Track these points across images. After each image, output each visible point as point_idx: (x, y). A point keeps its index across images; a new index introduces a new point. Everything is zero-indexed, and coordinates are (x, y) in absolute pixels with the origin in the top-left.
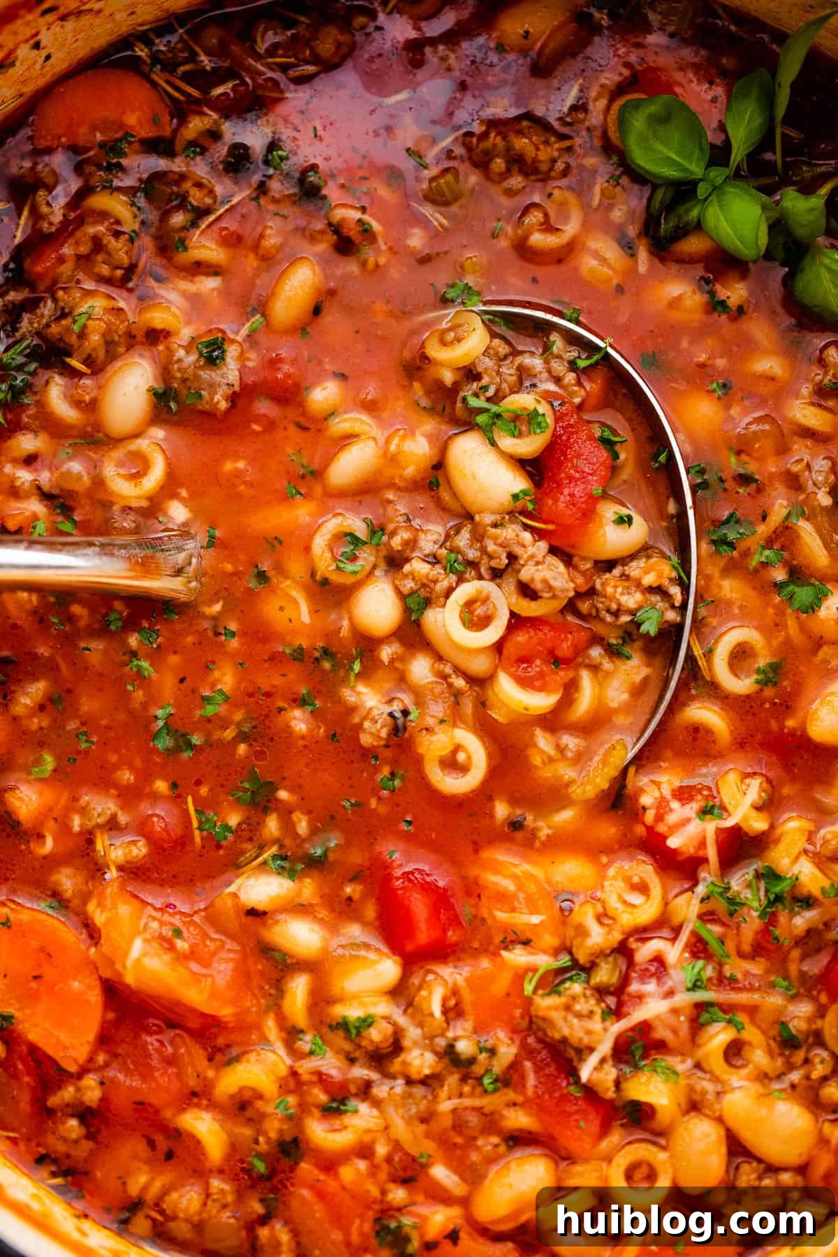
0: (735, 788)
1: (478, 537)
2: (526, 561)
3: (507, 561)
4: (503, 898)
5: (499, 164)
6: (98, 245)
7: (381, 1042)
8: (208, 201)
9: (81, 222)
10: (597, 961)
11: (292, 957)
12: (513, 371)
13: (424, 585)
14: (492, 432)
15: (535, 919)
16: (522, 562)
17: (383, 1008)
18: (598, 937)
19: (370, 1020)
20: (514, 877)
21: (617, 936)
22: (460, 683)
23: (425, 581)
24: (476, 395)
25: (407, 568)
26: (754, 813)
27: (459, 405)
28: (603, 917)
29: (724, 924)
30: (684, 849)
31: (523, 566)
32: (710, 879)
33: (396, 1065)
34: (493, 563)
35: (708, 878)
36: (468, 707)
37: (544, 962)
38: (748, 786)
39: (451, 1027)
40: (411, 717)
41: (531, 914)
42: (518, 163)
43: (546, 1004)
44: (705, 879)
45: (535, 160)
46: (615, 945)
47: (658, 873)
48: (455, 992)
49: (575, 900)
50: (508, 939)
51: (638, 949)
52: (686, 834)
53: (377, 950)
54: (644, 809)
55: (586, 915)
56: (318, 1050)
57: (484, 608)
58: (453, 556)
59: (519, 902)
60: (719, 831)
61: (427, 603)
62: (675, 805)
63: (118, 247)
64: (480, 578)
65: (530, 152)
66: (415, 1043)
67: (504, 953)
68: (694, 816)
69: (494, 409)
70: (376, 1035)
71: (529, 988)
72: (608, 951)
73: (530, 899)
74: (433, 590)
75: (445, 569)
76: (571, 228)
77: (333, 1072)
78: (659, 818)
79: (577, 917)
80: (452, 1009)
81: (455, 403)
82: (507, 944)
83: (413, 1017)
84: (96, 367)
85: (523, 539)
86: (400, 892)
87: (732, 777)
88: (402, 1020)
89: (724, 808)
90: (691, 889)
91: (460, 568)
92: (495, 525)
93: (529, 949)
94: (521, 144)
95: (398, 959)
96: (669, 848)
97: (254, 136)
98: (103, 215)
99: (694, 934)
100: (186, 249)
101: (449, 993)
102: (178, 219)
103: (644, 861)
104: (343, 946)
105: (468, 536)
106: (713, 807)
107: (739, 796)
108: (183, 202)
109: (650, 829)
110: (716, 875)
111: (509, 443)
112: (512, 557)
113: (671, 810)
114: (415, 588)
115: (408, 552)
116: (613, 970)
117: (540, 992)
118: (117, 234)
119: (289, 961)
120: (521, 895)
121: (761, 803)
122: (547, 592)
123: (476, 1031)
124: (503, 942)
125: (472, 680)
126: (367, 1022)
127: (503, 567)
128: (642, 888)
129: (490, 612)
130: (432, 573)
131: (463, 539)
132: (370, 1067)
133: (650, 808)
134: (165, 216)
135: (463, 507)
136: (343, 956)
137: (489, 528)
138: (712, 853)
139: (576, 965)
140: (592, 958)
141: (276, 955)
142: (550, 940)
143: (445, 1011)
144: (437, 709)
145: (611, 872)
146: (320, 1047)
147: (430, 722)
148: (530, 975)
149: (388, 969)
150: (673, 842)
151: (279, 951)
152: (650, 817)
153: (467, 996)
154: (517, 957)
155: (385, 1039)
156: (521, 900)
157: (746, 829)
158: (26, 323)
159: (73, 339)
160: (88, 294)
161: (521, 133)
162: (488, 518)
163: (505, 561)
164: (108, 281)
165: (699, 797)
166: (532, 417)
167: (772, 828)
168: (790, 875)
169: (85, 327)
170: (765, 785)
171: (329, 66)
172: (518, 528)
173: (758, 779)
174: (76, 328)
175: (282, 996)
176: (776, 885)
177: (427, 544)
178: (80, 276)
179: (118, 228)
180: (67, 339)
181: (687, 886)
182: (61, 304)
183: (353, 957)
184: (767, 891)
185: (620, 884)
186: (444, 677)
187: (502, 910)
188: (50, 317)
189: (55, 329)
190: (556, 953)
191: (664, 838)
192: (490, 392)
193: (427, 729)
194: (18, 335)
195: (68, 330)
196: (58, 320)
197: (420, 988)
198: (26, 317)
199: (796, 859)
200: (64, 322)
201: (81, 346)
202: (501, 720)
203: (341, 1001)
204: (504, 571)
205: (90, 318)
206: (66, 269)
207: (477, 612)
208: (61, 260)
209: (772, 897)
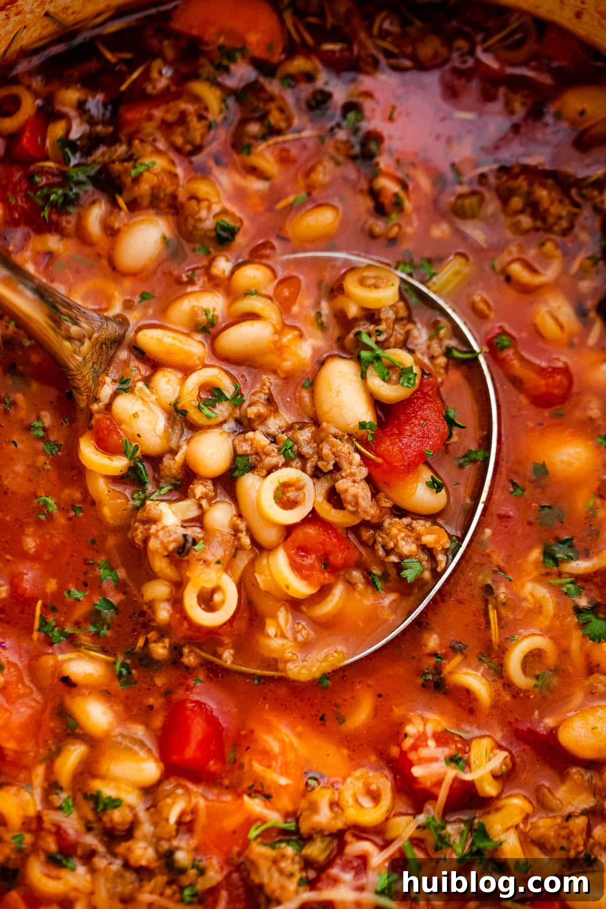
0: (484, 753)
1: (318, 439)
2: (347, 476)
3: (331, 468)
4: (266, 755)
5: (517, 202)
6: (182, 118)
7: (118, 824)
8: (283, 125)
9: (178, 96)
10: (315, 836)
11: (82, 728)
12: (402, 332)
13: (257, 453)
14: (367, 368)
15: (283, 781)
16: (343, 474)
17: (131, 798)
18: (324, 817)
19: (117, 803)
20: (282, 742)
21: (339, 824)
22: (246, 541)
23: (260, 450)
24: (370, 335)
25: (250, 434)
26: (490, 778)
27: (351, 336)
28: (334, 805)
29: (427, 854)
30: (423, 781)
31: (343, 478)
32: (432, 813)
33: (122, 848)
34: (320, 464)
35: (431, 812)
36: (243, 561)
37: (275, 818)
38: (495, 755)
39: (178, 838)
40: (196, 547)
41: (282, 774)
42: (533, 207)
43: (259, 850)
44: (428, 812)
45: (547, 211)
46: (335, 831)
47: (393, 791)
48: (194, 811)
49: (321, 780)
50: (254, 788)
51: (351, 843)
52: (430, 769)
53: (149, 751)
54: (406, 735)
55: (323, 798)
56: (66, 808)
57: (296, 494)
58: (290, 444)
59: (276, 763)
60: (456, 779)
61: (252, 468)
62: (431, 743)
63: (197, 128)
64: (304, 470)
65: (545, 203)
66: (145, 838)
67: (246, 798)
68: (442, 758)
69: (379, 352)
70: (118, 816)
71: (253, 833)
72: (326, 833)
73: (286, 764)
74: (261, 461)
75: (279, 450)
77: (71, 832)
78: (415, 748)
79: (314, 796)
80: (185, 824)
81: (349, 333)
82: (253, 792)
83: (152, 815)
84: (134, 206)
85: (354, 458)
86: (188, 712)
87: (486, 743)
88: (142, 815)
89: (468, 764)
90: (414, 815)
91: (292, 455)
92: (336, 437)
93: (268, 804)
94: (542, 194)
95: (162, 765)
96: (411, 774)
97: (340, 93)
98: (196, 99)
99: (401, 851)
100: (249, 153)
101: (189, 809)
102: (254, 128)
103: (387, 777)
104: (123, 736)
105: (309, 435)
106: (460, 759)
107: (484, 759)
108: (263, 118)
109: (403, 754)
110: (438, 814)
111: (376, 382)
112: (337, 467)
113: (427, 746)
114: (249, 452)
115: (257, 423)
116: (325, 850)
117: (259, 840)
118: (201, 118)
119: (77, 731)
120: (280, 759)
121: (499, 774)
122: (352, 506)
123: (196, 850)
124: (250, 788)
125: (255, 542)
126: (115, 803)
127: (326, 471)
128: (375, 797)
129: (299, 499)
130: (268, 447)
131: (305, 435)
132: (101, 841)
133: (411, 737)
134: (244, 122)
135: (315, 412)
136: (121, 744)
137: (330, 436)
138: (443, 794)
139: (297, 832)
140: (313, 832)
141: (71, 721)
142: (286, 803)
143: (179, 823)
144: (217, 552)
145: (358, 773)
146: (69, 807)
147: (209, 557)
148: (258, 823)
149: (150, 770)
150: (417, 771)
151: (74, 719)
152: (407, 743)
153: (202, 820)
154: (255, 805)
155: (122, 823)
156: (279, 761)
157: (478, 787)
158: (100, 153)
159: (128, 181)
160: (158, 152)
161: (544, 186)
162: (333, 430)
163: (331, 467)
164: (178, 150)
165: (453, 747)
166: (404, 372)
167: (498, 797)
168: (496, 839)
169: (141, 174)
170: (508, 760)
171: (421, 66)
172: (352, 449)
173: (505, 754)
174: (134, 173)
175: (58, 752)
176: (482, 842)
177: (274, 424)
178: (158, 135)
179: (205, 114)
180: (123, 178)
181: (410, 811)
182: (133, 150)
183: (128, 749)
184: (473, 844)
185: (360, 785)
186: (236, 530)
187: (260, 763)
188: (120, 156)
189: (117, 167)
190: (287, 816)
191: (411, 764)
192: (382, 338)
193: (205, 561)
194: (90, 159)
195: (127, 171)
196: (123, 161)
197: (169, 796)
198: (102, 149)
199: (508, 829)
200: (126, 164)
201: (131, 188)
202: (262, 586)
203: (103, 778)
204: (325, 474)
205: (148, 169)
206: (150, 127)
207: (288, 495)
208: (150, 118)
209: (474, 849)
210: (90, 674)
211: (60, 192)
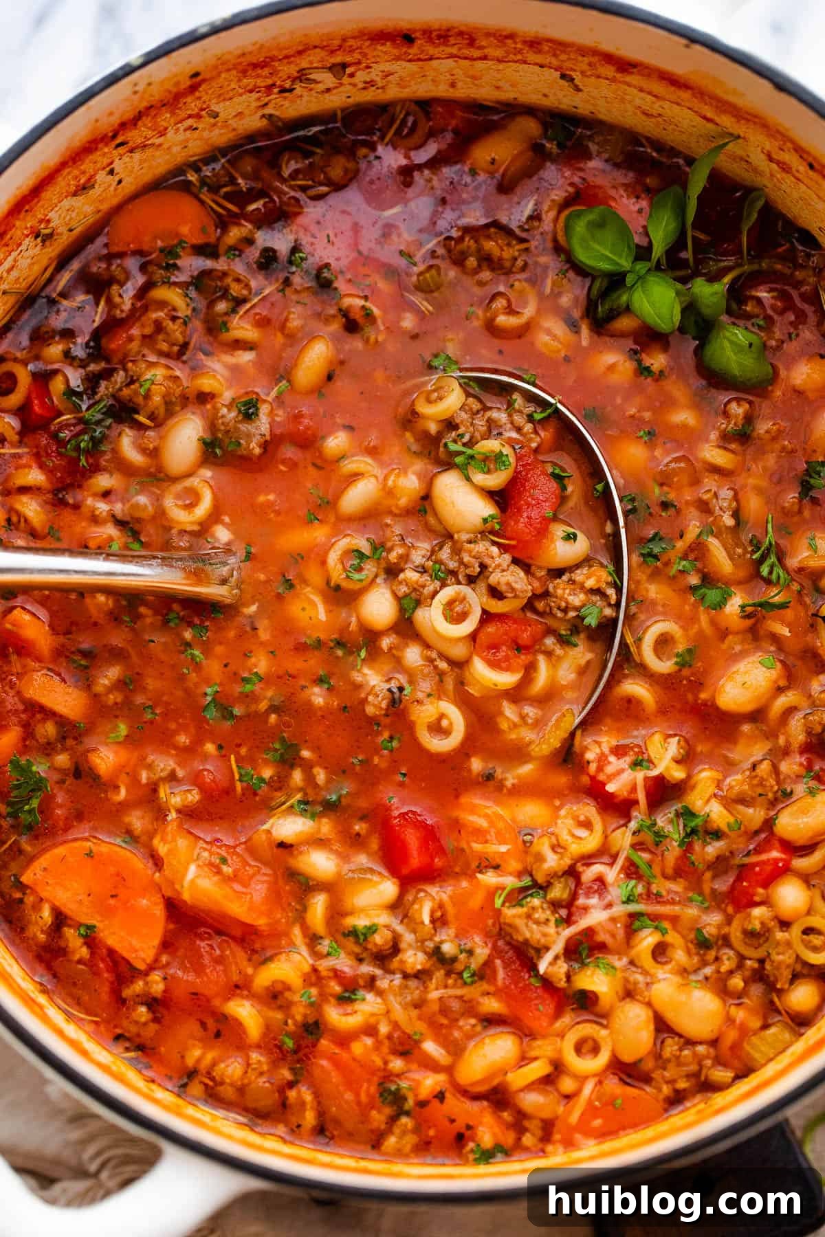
0: (659, 746)
1: (457, 551)
2: (494, 569)
4: (479, 834)
5: (472, 262)
6: (159, 327)
7: (383, 945)
8: (245, 292)
9: (146, 309)
10: (552, 881)
11: (313, 880)
12: (483, 423)
13: (415, 590)
14: (467, 470)
15: (503, 849)
16: (491, 570)
17: (384, 918)
18: (552, 861)
19: (374, 929)
20: (486, 816)
21: (568, 861)
22: (443, 665)
23: (415, 586)
24: (455, 441)
25: (402, 576)
26: (674, 765)
27: (442, 449)
28: (556, 847)
29: (651, 852)
30: (620, 793)
31: (492, 573)
32: (640, 817)
33: (396, 963)
34: (468, 571)
35: (638, 817)
36: (450, 684)
37: (511, 882)
38: (669, 745)
39: (438, 934)
40: (405, 692)
41: (500, 844)
42: (487, 261)
43: (510, 913)
44: (636, 817)
45: (500, 259)
46: (566, 868)
47: (599, 813)
48: (441, 906)
49: (535, 834)
50: (483, 865)
51: (584, 871)
52: (621, 781)
53: (380, 873)
54: (588, 762)
55: (544, 847)
56: (334, 952)
57: (462, 606)
58: (437, 566)
59: (491, 836)
60: (646, 779)
61: (418, 603)
62: (612, 759)
63: (175, 329)
64: (459, 583)
65: (496, 252)
66: (410, 946)
67: (479, 876)
68: (627, 767)
69: (469, 452)
70: (379, 939)
71: (498, 902)
72: (560, 874)
73: (498, 833)
74: (422, 593)
75: (431, 576)
76: (529, 311)
77: (346, 969)
78: (600, 769)
79: (536, 848)
80: (438, 919)
81: (439, 447)
82: (481, 869)
83: (407, 925)
84: (158, 422)
85: (492, 552)
86: (397, 828)
87: (657, 738)
88: (400, 929)
89: (650, 761)
90: (625, 825)
91: (443, 575)
92: (470, 542)
93: (498, 872)
94: (490, 246)
95: (395, 880)
96: (608, 792)
97: (280, 241)
98: (162, 304)
99: (628, 859)
100: (228, 330)
101: (436, 906)
102: (222, 306)
103: (589, 804)
104: (353, 871)
105: (449, 551)
106: (642, 760)
107: (662, 752)
108: (225, 294)
109: (593, 778)
110: (645, 814)
111: (479, 478)
112: (483, 567)
113: (609, 763)
114: (408, 592)
115: (402, 564)
116: (564, 888)
117: (506, 905)
118: (174, 319)
119: (311, 883)
120: (492, 830)
121: (680, 757)
122: (511, 593)
123: (457, 936)
124: (478, 867)
125: (452, 663)
126: (372, 929)
127: (476, 574)
128: (587, 825)
129: (467, 609)
130: (421, 580)
131: (445, 554)
132: (375, 965)
133: (593, 762)
134: (211, 304)
135: (446, 529)
136: (354, 878)
137: (465, 544)
138: (641, 796)
139: (535, 885)
140: (549, 878)
141: (301, 878)
142: (515, 865)
143: (433, 921)
144: (426, 686)
145: (563, 812)
146: (335, 950)
147: (420, 695)
148: (500, 892)
149: (388, 888)
150: (610, 788)
151: (303, 875)
152: (593, 768)
153: (451, 910)
154: (490, 878)
155: (386, 943)
156: (492, 834)
157: (668, 777)
158: (103, 388)
159: (140, 400)
160: (152, 365)
161: (489, 237)
162: (464, 537)
163: (478, 570)
164: (167, 355)
165: (631, 753)
166: (498, 458)
167: (689, 777)
168: (703, 813)
169: (149, 390)
170: (682, 743)
171: (338, 187)
172: (487, 544)
173: (677, 738)
174: (142, 391)
175: (305, 909)
176: (692, 821)
177: (417, 558)
178: (145, 351)
179: (175, 314)
180: (135, 400)
181: (622, 822)
182: (131, 373)
183: (361, 879)
184: (685, 826)
185: (570, 822)
186: (431, 661)
187: (476, 842)
188: (122, 383)
189: (126, 392)
190: (519, 875)
191: (604, 784)
192: (466, 439)
193: (418, 701)
194: (97, 397)
195: (136, 393)
196: (128, 385)
197: (413, 903)
198: (103, 384)
199: (708, 801)
200: (133, 387)
201: (146, 405)
202: (476, 694)
203: (351, 913)
204: (477, 577)
205: (153, 383)
206: (134, 346)
207: (456, 610)
208: (131, 339)
209: (689, 830)
210: (301, 832)
211: (86, 437)
